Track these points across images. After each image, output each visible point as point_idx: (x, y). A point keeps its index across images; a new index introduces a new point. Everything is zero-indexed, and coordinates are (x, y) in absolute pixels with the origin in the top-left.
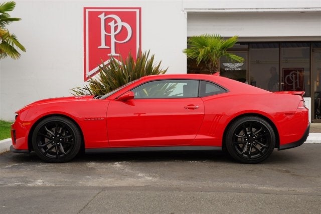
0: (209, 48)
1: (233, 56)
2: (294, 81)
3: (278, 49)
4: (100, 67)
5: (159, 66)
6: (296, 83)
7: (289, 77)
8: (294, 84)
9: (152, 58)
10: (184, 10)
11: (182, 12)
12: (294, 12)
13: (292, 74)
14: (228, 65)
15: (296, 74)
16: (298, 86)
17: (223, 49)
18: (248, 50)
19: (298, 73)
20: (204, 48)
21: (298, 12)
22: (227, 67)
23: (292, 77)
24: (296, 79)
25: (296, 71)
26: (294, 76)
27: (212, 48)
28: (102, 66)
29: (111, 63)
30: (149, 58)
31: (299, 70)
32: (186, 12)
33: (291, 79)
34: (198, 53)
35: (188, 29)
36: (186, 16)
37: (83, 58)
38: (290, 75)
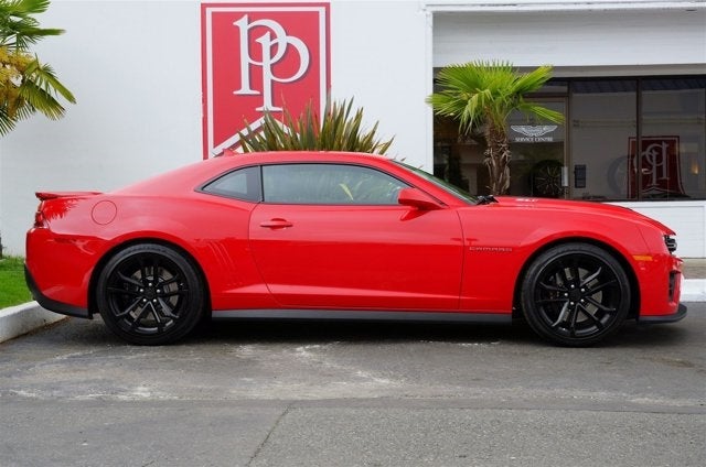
0: (487, 91)
1: (540, 110)
2: (654, 165)
3: (634, 94)
4: (241, 136)
5: (374, 132)
6: (659, 169)
8: (654, 171)
9: (359, 116)
10: (424, 7)
11: (421, 12)
12: (672, 9)
13: (651, 151)
14: (522, 129)
15: (659, 150)
16: (665, 177)
17: (518, 93)
18: (566, 96)
19: (664, 146)
20: (477, 92)
21: (682, 9)
22: (521, 135)
23: (651, 157)
24: (659, 159)
25: (660, 142)
26: (655, 154)
27: (495, 94)
28: (245, 132)
29: (266, 128)
30: (353, 115)
31: (666, 142)
32: (430, 11)
33: (649, 160)
34: (464, 104)
35: (434, 50)
36: (430, 19)
37: (200, 115)
38: (647, 153)
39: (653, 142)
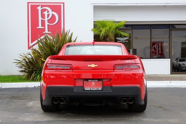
0: (108, 28)
1: (123, 33)
2: (157, 49)
3: (150, 30)
4: (38, 40)
5: (76, 39)
6: (159, 50)
7: (154, 47)
8: (157, 51)
9: (72, 35)
10: (91, 4)
11: (90, 5)
12: (159, 5)
13: (156, 45)
14: (119, 39)
15: (158, 45)
16: (160, 52)
17: (116, 28)
19: (160, 44)
20: (105, 28)
21: (162, 6)
23: (156, 47)
24: (159, 48)
25: (159, 43)
26: (157, 46)
27: (110, 28)
28: (39, 39)
29: (45, 38)
30: (70, 34)
31: (160, 43)
32: (92, 5)
33: (156, 48)
34: (101, 31)
35: (94, 16)
36: (93, 8)
37: (27, 34)
38: (155, 46)
39: (157, 43)
